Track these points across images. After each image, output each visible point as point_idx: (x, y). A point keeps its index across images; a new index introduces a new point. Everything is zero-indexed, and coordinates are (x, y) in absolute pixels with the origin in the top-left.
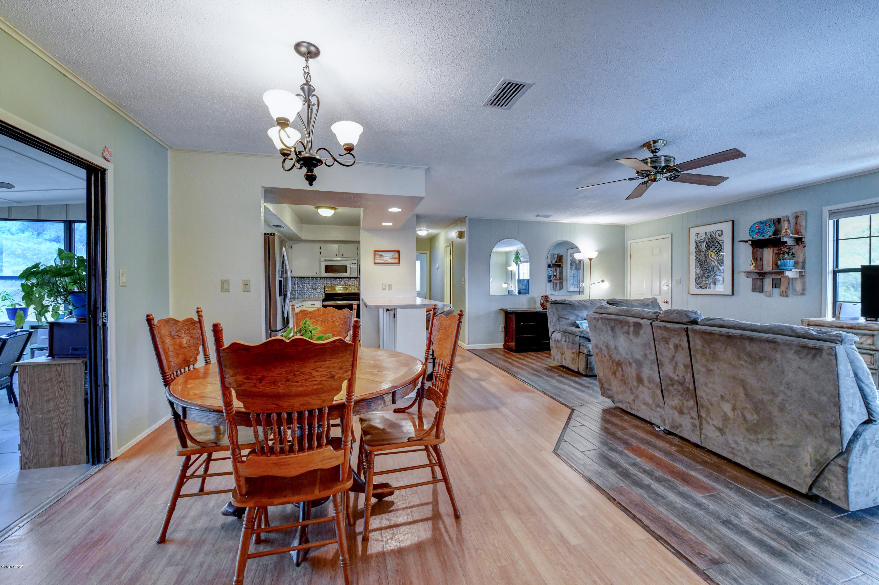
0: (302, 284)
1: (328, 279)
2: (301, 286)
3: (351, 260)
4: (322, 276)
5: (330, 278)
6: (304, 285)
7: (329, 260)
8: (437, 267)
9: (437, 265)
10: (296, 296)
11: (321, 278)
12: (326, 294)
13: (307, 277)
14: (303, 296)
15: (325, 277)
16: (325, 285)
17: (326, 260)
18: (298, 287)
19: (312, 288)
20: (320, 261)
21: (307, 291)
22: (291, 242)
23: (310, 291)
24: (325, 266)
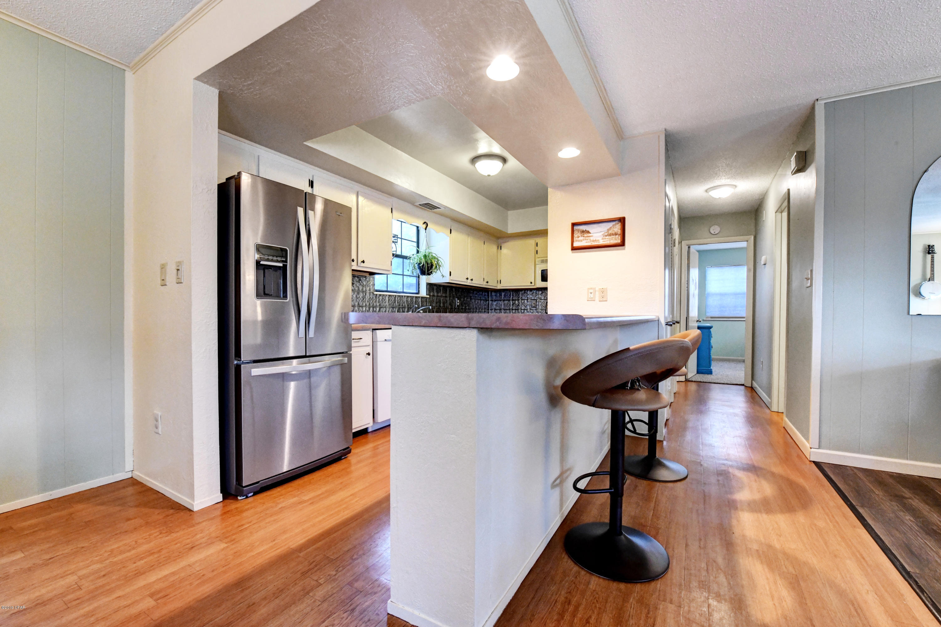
0: (518, 300)
2: (517, 302)
4: (538, 286)
6: (520, 301)
8: (763, 263)
9: (763, 258)
11: (537, 289)
15: (542, 288)
17: (542, 261)
19: (532, 306)
20: (535, 264)
21: (524, 310)
22: (500, 241)
23: (528, 311)
24: (542, 270)
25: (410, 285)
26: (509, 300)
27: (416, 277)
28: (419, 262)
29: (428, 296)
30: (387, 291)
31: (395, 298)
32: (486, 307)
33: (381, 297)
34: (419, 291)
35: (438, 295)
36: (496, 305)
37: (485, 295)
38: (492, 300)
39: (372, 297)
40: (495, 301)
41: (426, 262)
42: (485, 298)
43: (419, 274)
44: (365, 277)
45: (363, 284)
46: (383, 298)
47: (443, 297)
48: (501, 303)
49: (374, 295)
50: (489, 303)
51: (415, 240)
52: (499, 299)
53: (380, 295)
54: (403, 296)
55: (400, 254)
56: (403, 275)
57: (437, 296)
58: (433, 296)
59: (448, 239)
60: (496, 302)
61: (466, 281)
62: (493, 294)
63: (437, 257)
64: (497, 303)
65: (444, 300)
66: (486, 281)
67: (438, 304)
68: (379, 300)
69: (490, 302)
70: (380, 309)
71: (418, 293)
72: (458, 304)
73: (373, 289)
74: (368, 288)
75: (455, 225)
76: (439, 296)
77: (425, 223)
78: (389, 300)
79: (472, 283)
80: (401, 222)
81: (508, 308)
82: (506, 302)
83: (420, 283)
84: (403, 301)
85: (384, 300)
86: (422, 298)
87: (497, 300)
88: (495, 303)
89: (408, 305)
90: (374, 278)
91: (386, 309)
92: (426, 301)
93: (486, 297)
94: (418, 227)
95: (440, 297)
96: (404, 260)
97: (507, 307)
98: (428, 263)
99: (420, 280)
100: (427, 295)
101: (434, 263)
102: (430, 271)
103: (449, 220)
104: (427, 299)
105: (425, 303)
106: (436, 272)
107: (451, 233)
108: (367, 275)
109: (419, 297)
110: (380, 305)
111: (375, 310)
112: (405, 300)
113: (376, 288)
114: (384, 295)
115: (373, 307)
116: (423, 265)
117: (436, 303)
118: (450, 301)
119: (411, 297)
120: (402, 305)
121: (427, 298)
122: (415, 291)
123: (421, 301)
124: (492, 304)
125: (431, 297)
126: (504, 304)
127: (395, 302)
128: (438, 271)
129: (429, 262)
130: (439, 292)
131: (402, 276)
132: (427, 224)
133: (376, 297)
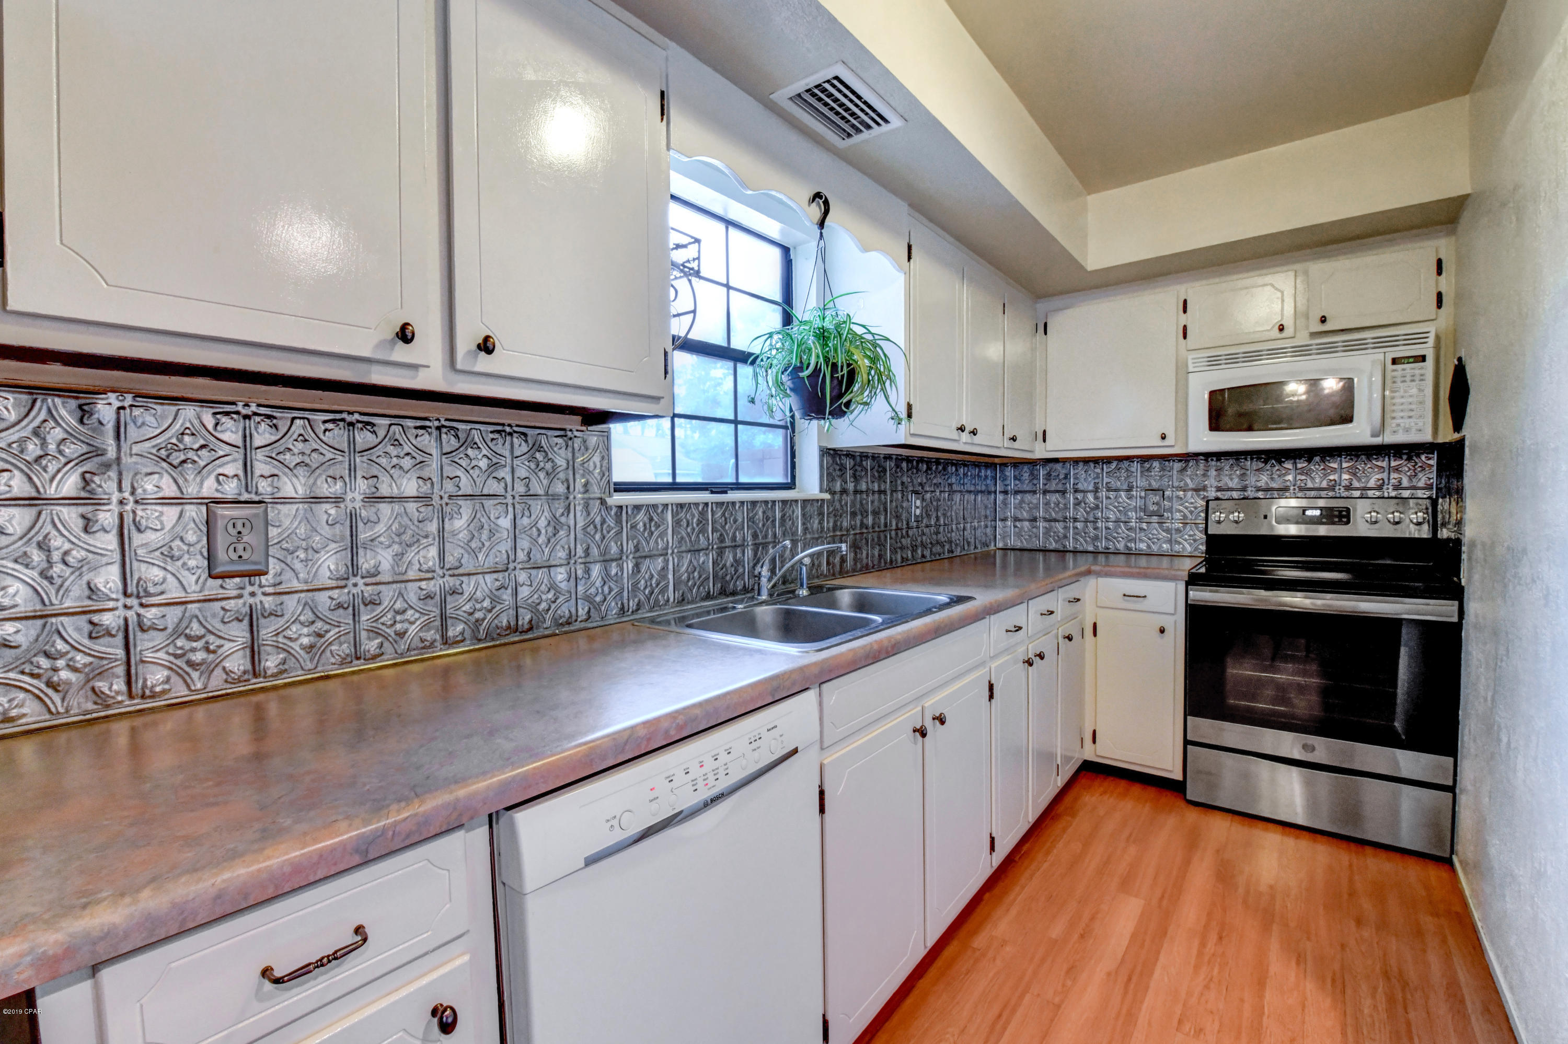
0: (1096, 490)
1: (1226, 464)
2: (1090, 497)
3: (1380, 344)
4: (1193, 448)
5: (1237, 456)
6: (1103, 494)
7: (1232, 359)
10: (1070, 545)
11: (1187, 458)
12: (1216, 544)
13: (1120, 459)
14: (1102, 545)
15: (1208, 456)
16: (1212, 494)
17: (1214, 362)
18: (1078, 503)
19: (1144, 510)
20: (1182, 373)
21: (1117, 521)
22: (1042, 306)
23: (1133, 524)
24: (1212, 393)
25: (762, 459)
26: (1063, 492)
27: (785, 427)
28: (795, 361)
29: (827, 496)
30: (674, 487)
31: (703, 514)
32: (988, 512)
33: (641, 517)
34: (793, 477)
35: (858, 488)
36: (1019, 506)
37: (986, 477)
38: (1005, 492)
39: (598, 520)
40: (1017, 492)
41: (827, 360)
42: (987, 485)
43: (797, 415)
44: (563, 433)
45: (554, 467)
46: (651, 519)
47: (874, 492)
48: (1035, 501)
49: (608, 508)
50: (995, 500)
51: (776, 293)
52: (1028, 489)
53: (637, 508)
54: (733, 503)
55: (725, 344)
56: (736, 422)
57: (856, 492)
58: (844, 491)
59: (900, 279)
60: (1019, 497)
61: (956, 437)
62: (1008, 474)
63: (870, 337)
64: (1022, 501)
65: (876, 503)
66: (1008, 434)
67: (859, 517)
68: (634, 527)
69: (1000, 497)
70: (637, 566)
71: (790, 486)
72: (918, 512)
73: (603, 483)
74: (580, 481)
75: (923, 235)
76: (862, 492)
77: (818, 195)
78: (677, 523)
79: (973, 444)
80: (721, 227)
81: (1059, 516)
82: (1054, 498)
83: (796, 448)
84: (735, 521)
85: (658, 526)
86: (805, 502)
87: (1021, 492)
88: (1013, 500)
89: (755, 536)
90: (607, 436)
91: (667, 561)
92: (821, 514)
93: (988, 482)
94: (786, 250)
95: (864, 496)
96: (739, 365)
97: (1056, 513)
98: (834, 365)
99: (796, 439)
100: (821, 491)
101: (863, 363)
102: (845, 400)
103: (903, 207)
104: (822, 506)
105: (817, 522)
106: (866, 404)
107: (909, 258)
108: (573, 423)
109: (796, 501)
110: (637, 548)
111: (613, 572)
112: (742, 515)
113: (619, 475)
114: (655, 506)
115: (606, 561)
116: (817, 371)
117: (854, 514)
118: (894, 504)
119: (766, 502)
120: (734, 539)
121: (823, 500)
122: (779, 479)
123: (804, 515)
124: (1005, 503)
125: (837, 497)
126: (1047, 504)
127: (703, 531)
128: (880, 397)
129: (841, 359)
130: (861, 477)
131: (733, 426)
132: (826, 203)
133: (618, 520)
